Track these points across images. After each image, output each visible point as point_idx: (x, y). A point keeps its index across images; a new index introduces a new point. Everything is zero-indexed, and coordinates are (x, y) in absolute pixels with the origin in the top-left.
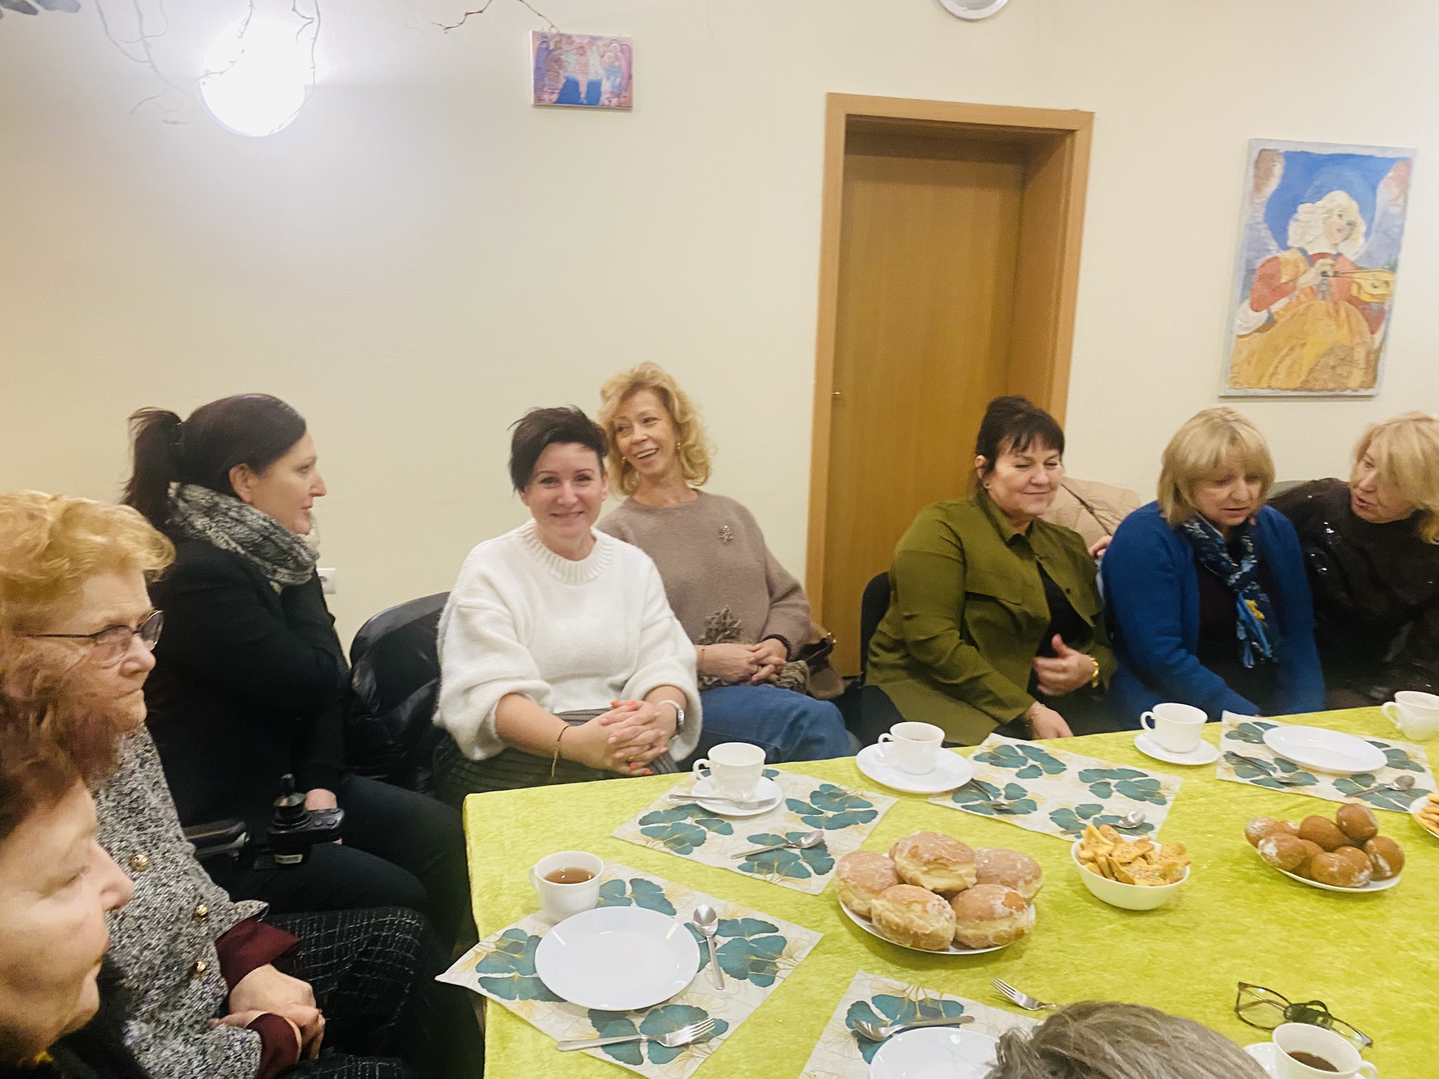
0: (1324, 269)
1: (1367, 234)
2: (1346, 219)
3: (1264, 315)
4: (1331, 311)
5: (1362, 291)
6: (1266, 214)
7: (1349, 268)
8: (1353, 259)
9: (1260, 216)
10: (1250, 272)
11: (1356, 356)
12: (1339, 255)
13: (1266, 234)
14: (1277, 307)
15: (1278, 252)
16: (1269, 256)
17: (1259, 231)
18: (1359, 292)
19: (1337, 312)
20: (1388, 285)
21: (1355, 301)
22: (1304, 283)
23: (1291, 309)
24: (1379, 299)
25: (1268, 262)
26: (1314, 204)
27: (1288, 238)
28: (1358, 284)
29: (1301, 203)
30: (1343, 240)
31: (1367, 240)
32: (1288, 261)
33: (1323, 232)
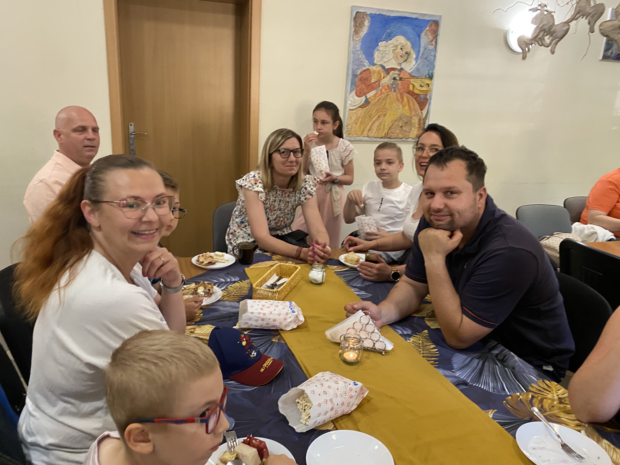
0: (395, 76)
1: (417, 59)
2: (404, 51)
3: (363, 98)
4: (399, 98)
5: (415, 88)
6: (361, 46)
7: (407, 76)
8: (409, 72)
9: (358, 46)
10: (355, 76)
11: (413, 121)
12: (402, 69)
13: (362, 57)
14: (370, 95)
15: (369, 66)
16: (364, 68)
17: (359, 55)
18: (413, 89)
19: (402, 99)
20: (429, 86)
21: (412, 93)
22: (384, 83)
23: (378, 96)
24: (424, 92)
25: (364, 71)
26: (387, 42)
27: (374, 59)
28: (413, 84)
29: (380, 41)
30: (404, 62)
31: (416, 62)
32: (374, 71)
33: (393, 57)
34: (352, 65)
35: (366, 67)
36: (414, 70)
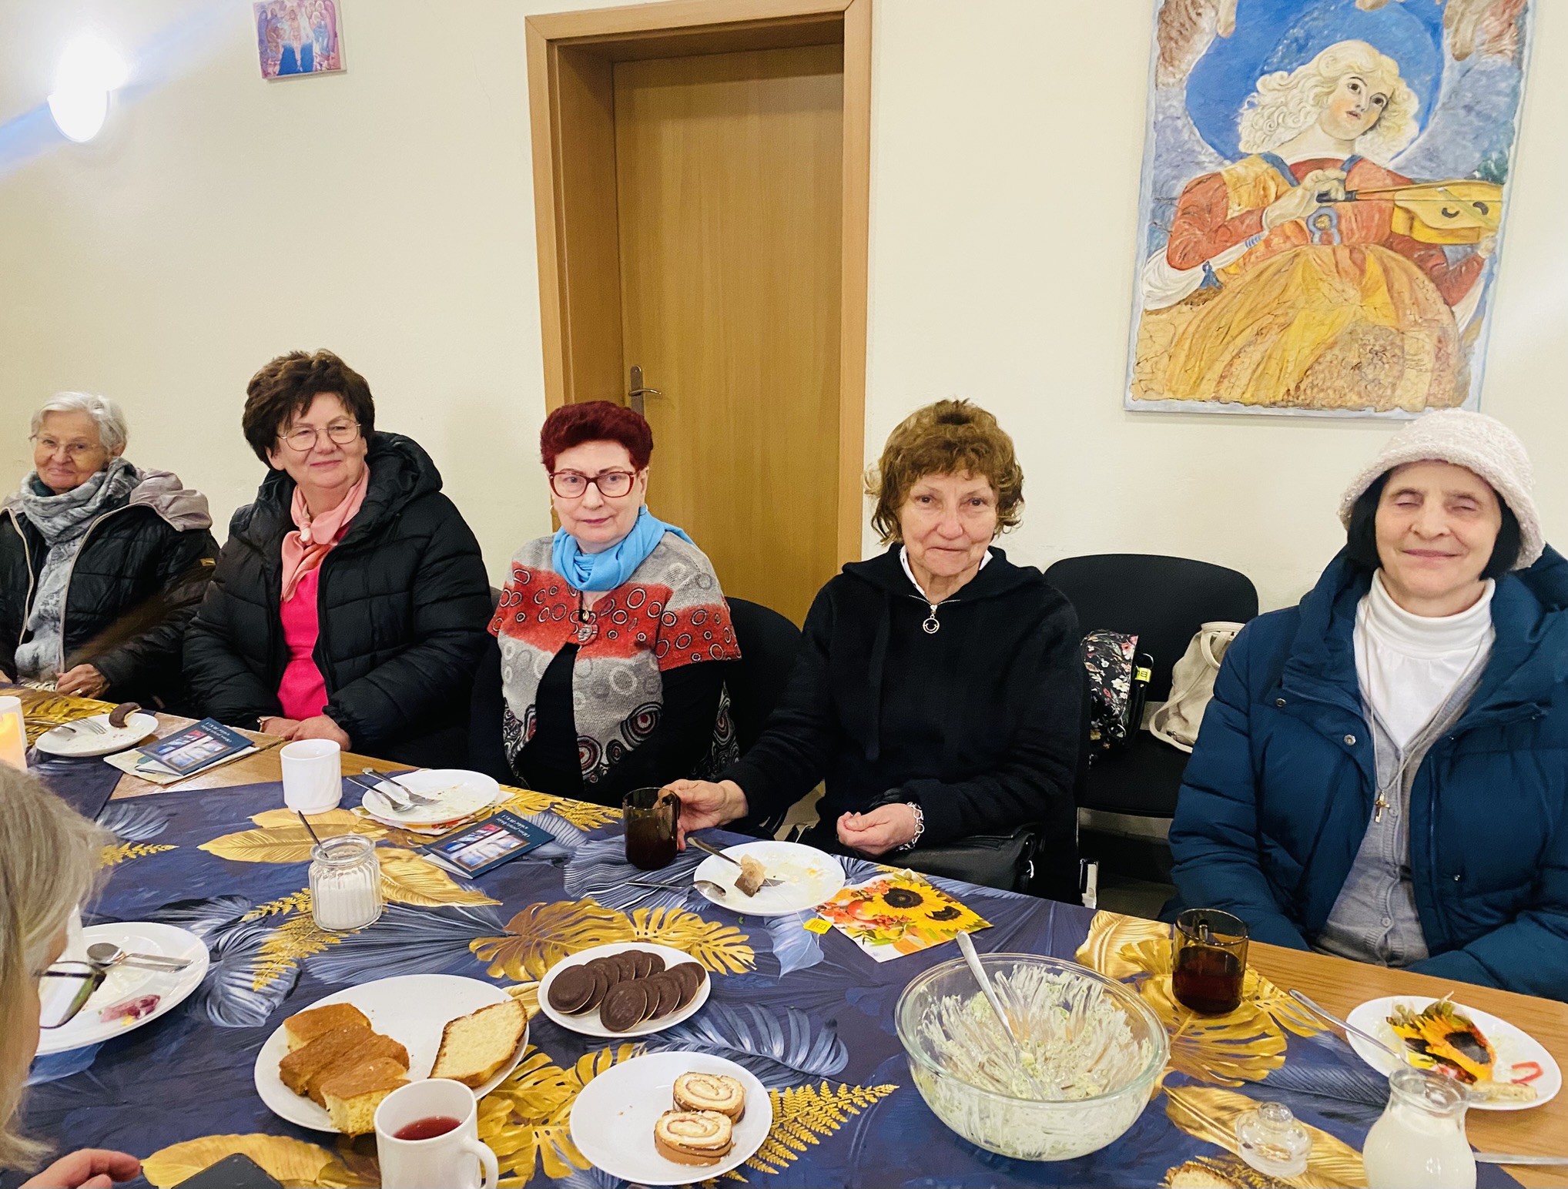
0: (1324, 189)
1: (1424, 115)
3: (1198, 274)
4: (1346, 262)
5: (1416, 224)
6: (1187, 101)
7: (1382, 183)
8: (1391, 166)
9: (1177, 103)
10: (1162, 201)
12: (1355, 160)
13: (1190, 135)
14: (1223, 261)
15: (1221, 164)
16: (1200, 174)
17: (1178, 131)
19: (1361, 265)
20: (1485, 211)
21: (1404, 245)
22: (1281, 216)
23: (1255, 264)
24: (1464, 237)
25: (1199, 183)
26: (1290, 72)
27: (1239, 138)
28: (1407, 211)
29: (1263, 73)
30: (1364, 133)
31: (1422, 129)
32: (1240, 181)
33: (1319, 120)
34: (1155, 168)
35: (1204, 168)
36: (1408, 160)
